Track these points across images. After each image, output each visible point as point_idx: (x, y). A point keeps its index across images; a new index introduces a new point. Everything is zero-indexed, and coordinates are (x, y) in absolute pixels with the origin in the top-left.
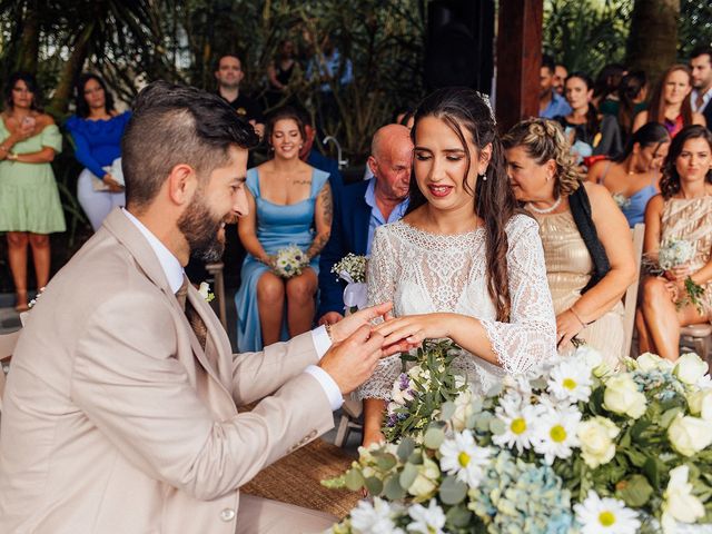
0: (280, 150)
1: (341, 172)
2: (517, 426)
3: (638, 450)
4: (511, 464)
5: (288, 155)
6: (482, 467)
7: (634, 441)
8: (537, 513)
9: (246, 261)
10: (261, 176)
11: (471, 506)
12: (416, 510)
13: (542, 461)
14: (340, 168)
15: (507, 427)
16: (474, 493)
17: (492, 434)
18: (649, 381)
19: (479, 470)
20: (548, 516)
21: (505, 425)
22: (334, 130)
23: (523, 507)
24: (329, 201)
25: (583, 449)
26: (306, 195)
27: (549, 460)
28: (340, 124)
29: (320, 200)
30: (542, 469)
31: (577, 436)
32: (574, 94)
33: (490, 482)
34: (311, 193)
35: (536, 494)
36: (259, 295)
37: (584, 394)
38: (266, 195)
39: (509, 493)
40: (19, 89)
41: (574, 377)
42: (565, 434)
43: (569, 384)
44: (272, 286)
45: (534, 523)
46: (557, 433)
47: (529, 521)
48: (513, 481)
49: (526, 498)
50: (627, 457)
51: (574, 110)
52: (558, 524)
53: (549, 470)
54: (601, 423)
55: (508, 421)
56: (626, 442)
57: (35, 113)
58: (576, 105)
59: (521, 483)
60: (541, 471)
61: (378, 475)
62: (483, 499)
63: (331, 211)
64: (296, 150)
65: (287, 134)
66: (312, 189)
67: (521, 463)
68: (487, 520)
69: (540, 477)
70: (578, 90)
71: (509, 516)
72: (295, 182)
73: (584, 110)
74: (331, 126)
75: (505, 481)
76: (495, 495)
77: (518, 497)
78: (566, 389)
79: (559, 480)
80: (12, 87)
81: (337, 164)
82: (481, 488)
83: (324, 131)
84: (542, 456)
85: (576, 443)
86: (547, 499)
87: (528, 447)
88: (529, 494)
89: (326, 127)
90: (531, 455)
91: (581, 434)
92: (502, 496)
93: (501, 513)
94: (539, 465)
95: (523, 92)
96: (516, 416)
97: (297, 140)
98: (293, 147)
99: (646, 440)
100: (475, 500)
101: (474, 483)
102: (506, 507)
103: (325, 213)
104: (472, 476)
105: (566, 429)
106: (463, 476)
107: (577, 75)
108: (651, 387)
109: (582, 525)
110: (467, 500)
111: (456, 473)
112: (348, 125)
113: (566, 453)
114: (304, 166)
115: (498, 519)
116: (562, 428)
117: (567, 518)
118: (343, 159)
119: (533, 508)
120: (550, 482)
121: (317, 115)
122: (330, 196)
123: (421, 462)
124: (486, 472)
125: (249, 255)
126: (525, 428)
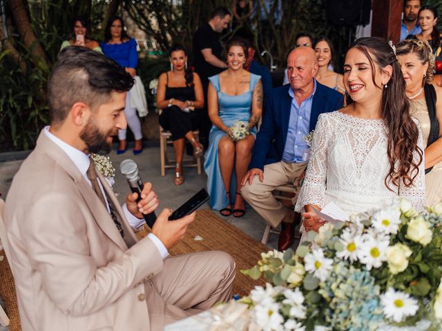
0: (231, 64)
1: (272, 74)
2: (351, 247)
3: (426, 263)
4: (346, 269)
5: (235, 68)
6: (328, 270)
7: (424, 257)
8: (357, 298)
9: (211, 131)
10: (221, 79)
11: (321, 292)
12: (288, 293)
13: (364, 268)
14: (272, 71)
15: (345, 248)
16: (322, 284)
17: (336, 251)
18: (437, 221)
19: (326, 272)
20: (364, 300)
21: (343, 246)
22: (270, 46)
23: (349, 294)
24: (261, 94)
25: (389, 262)
26: (247, 90)
27: (369, 268)
28: (273, 41)
29: (255, 93)
30: (364, 272)
31: (385, 255)
32: (425, 21)
33: (332, 279)
34: (250, 88)
35: (358, 288)
36: (219, 151)
37: (395, 229)
38: (223, 90)
39: (342, 286)
40: (78, 27)
41: (389, 219)
42: (379, 254)
43: (386, 223)
44: (227, 146)
45: (355, 303)
46: (374, 252)
47: (352, 303)
48: (345, 278)
49: (351, 289)
50: (418, 267)
51: (423, 31)
52: (369, 305)
53: (368, 274)
54: (401, 248)
55: (346, 244)
56: (418, 258)
57: (88, 41)
58: (425, 28)
59: (349, 281)
60: (363, 274)
61: (272, 270)
62: (327, 289)
63: (262, 100)
64: (241, 65)
65: (236, 55)
66: (250, 85)
67: (352, 268)
68: (328, 300)
69: (361, 277)
70: (428, 18)
71: (341, 299)
72: (240, 82)
73: (430, 31)
74: (268, 43)
75: (340, 279)
76: (334, 286)
77: (347, 288)
78: (384, 226)
79: (373, 279)
80: (73, 26)
81: (270, 68)
82: (326, 282)
83: (263, 46)
84: (365, 265)
85: (384, 259)
86: (364, 291)
87: (356, 259)
88: (353, 287)
89: (265, 44)
90: (358, 264)
91: (388, 254)
92: (338, 287)
93: (337, 297)
94: (362, 270)
95: (390, 22)
96: (350, 241)
97: (242, 59)
98: (239, 63)
99: (431, 257)
100: (323, 288)
101: (323, 279)
102: (339, 294)
103: (258, 101)
104: (322, 274)
105: (379, 250)
106: (316, 274)
107: (428, 8)
108: (438, 225)
109: (384, 307)
110: (319, 288)
111: (314, 273)
112: (278, 42)
113: (378, 264)
114: (246, 73)
115: (334, 300)
116: (377, 250)
117: (375, 302)
118: (274, 65)
119: (355, 295)
120: (366, 281)
121: (259, 36)
122: (261, 90)
123: (294, 264)
124: (330, 273)
125: (214, 127)
126: (355, 249)
